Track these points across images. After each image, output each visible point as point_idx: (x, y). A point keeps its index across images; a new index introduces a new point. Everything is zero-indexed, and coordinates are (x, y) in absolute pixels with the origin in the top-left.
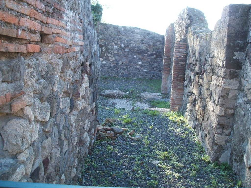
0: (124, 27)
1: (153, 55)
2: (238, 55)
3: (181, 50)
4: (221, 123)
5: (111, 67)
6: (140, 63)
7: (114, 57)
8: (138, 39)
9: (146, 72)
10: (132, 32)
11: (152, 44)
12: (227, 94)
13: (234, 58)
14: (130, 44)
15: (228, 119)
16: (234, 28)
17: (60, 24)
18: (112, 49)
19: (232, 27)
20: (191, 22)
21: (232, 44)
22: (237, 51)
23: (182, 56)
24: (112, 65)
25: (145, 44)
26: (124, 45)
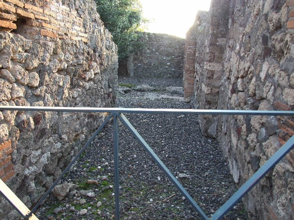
0: (154, 34)
1: (179, 57)
2: (221, 41)
3: (191, 47)
4: (208, 100)
5: (145, 68)
6: (168, 64)
7: (147, 59)
8: (166, 44)
9: (174, 71)
10: (161, 38)
11: (178, 47)
12: (213, 75)
13: (218, 44)
14: (160, 48)
15: (214, 97)
16: (217, 18)
17: (45, 12)
18: (145, 53)
19: (215, 17)
20: (200, 22)
21: (215, 31)
22: (220, 38)
23: (192, 52)
24: (146, 67)
25: (173, 47)
26: (155, 49)
